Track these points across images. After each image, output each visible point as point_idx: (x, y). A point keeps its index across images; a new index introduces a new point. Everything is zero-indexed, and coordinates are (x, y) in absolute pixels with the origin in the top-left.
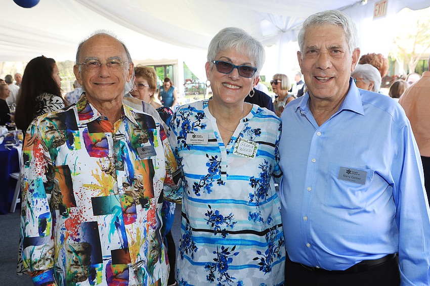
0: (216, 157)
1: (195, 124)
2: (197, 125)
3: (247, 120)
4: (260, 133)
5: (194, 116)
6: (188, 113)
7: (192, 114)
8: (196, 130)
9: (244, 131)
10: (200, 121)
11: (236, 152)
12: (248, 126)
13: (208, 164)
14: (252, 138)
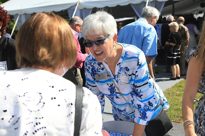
0: (112, 84)
1: (98, 69)
2: (99, 69)
3: (119, 64)
4: (129, 69)
5: (97, 64)
6: (93, 63)
7: (95, 63)
8: (99, 71)
9: (120, 70)
10: (100, 66)
11: (120, 82)
12: (121, 67)
13: (109, 89)
14: (126, 73)
